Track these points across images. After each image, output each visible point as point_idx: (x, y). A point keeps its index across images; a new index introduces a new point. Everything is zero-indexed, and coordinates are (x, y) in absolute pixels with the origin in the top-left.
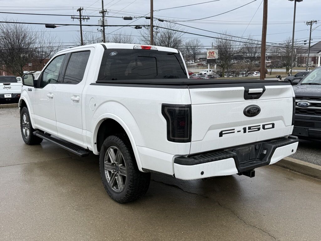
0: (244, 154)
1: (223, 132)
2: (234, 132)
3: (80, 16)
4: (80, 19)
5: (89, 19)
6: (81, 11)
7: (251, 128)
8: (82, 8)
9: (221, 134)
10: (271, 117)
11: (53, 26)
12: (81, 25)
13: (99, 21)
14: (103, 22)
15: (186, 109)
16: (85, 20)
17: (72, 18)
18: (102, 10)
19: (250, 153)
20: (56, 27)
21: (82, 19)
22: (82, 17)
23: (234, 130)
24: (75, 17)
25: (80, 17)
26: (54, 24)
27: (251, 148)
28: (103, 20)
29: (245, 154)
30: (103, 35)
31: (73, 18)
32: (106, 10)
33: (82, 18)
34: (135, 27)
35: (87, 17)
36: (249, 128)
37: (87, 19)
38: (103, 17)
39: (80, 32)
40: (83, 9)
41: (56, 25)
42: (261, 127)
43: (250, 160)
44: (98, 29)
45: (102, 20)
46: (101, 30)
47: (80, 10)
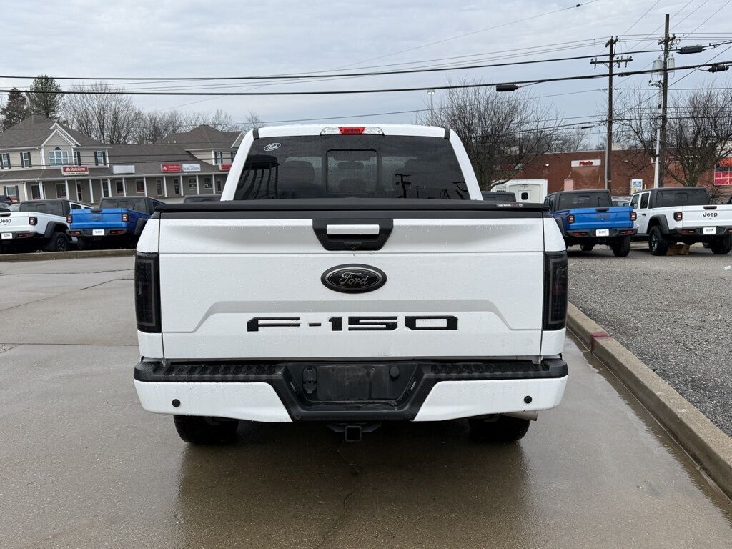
0: (347, 383)
1: (260, 322)
2: (298, 325)
3: (612, 55)
4: (611, 62)
5: (631, 60)
6: (614, 46)
7: (361, 321)
8: (614, 39)
9: (253, 325)
10: (440, 299)
11: (510, 87)
12: (611, 75)
13: (654, 62)
14: (665, 63)
15: (147, 262)
16: (623, 64)
17: (591, 63)
18: (664, 36)
19: (370, 384)
20: (517, 88)
21: (614, 64)
22: (614, 59)
23: (298, 319)
24: (599, 59)
25: (611, 58)
26: (513, 83)
27: (373, 370)
28: (665, 59)
29: (350, 383)
30: (662, 92)
31: (595, 63)
32: (674, 35)
33: (615, 61)
34: (711, 67)
35: (625, 57)
36: (353, 320)
37: (626, 61)
38: (666, 51)
39: (608, 92)
40: (617, 40)
41: (517, 85)
42: (401, 322)
43: (370, 399)
44: (650, 82)
45: (663, 59)
46: (660, 82)
47: (611, 43)
